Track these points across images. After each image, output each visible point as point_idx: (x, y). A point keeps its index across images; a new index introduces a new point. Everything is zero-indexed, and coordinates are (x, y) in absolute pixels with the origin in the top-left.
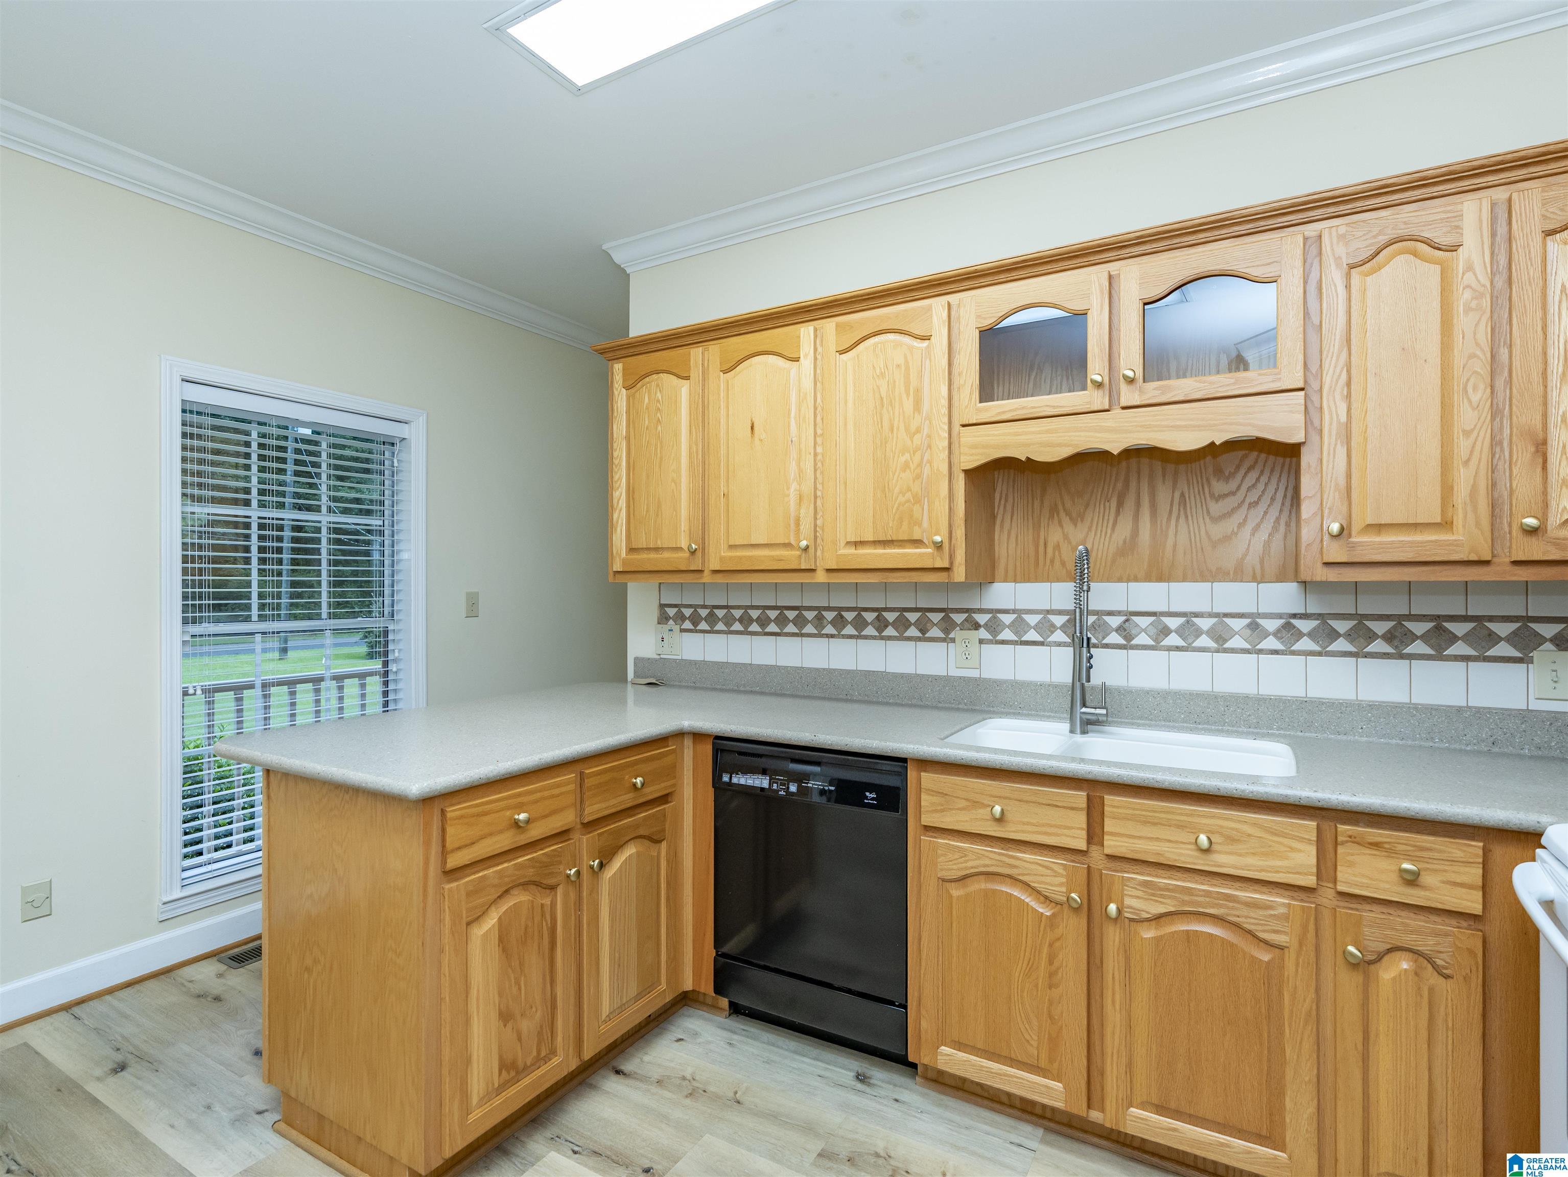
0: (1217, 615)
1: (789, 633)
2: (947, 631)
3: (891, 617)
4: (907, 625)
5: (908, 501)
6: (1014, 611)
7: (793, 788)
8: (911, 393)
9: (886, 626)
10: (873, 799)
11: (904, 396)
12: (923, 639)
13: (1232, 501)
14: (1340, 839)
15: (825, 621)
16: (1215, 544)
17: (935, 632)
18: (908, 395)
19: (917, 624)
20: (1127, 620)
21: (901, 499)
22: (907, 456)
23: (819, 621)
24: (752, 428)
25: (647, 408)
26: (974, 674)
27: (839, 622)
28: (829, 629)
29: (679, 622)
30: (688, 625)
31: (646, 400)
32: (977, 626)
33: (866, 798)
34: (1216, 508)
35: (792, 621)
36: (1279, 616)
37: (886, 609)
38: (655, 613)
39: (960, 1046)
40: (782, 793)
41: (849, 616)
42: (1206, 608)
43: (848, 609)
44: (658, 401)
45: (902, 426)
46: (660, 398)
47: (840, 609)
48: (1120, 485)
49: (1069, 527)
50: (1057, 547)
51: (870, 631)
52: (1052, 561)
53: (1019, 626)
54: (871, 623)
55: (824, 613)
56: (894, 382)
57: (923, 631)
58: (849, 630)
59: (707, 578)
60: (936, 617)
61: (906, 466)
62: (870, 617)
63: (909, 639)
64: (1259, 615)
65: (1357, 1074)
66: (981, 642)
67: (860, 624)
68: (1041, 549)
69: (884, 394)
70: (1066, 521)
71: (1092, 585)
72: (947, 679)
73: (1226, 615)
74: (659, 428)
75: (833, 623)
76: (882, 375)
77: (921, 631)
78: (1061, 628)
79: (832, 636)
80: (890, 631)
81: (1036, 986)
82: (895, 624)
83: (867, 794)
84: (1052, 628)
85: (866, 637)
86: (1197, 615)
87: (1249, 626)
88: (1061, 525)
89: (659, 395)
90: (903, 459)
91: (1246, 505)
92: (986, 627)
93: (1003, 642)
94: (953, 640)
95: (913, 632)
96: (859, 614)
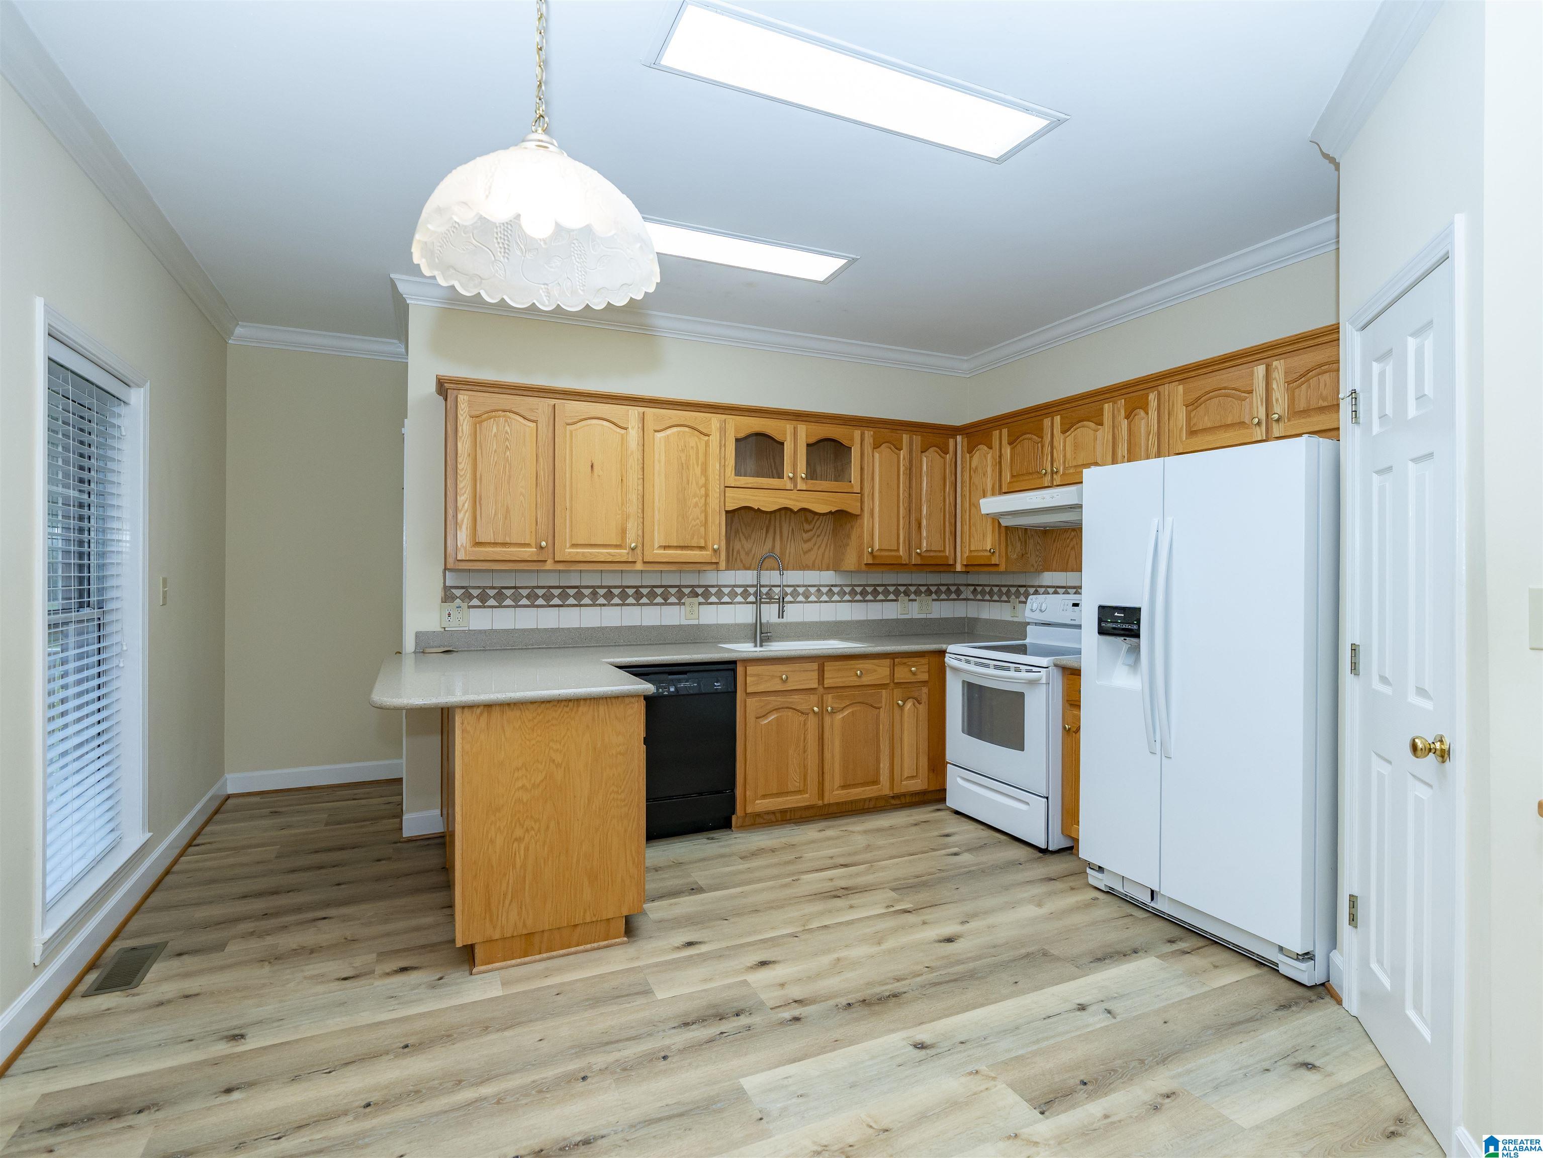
0: (805, 586)
1: (570, 605)
2: (680, 599)
3: (645, 591)
4: (655, 595)
5: (698, 524)
6: (717, 586)
7: (672, 689)
8: (700, 464)
9: (642, 597)
10: (719, 686)
11: (696, 466)
12: (666, 604)
13: (811, 534)
14: (896, 664)
15: (599, 595)
16: (805, 553)
17: (673, 600)
18: (698, 465)
19: (661, 595)
20: (770, 590)
21: (694, 523)
22: (697, 499)
23: (594, 595)
24: (592, 466)
25: (495, 436)
26: (695, 622)
27: (609, 595)
28: (602, 601)
29: (467, 600)
30: (475, 602)
31: (495, 430)
32: (697, 595)
33: (715, 686)
34: (806, 536)
35: (572, 596)
36: (827, 586)
37: (642, 587)
38: (439, 593)
39: (764, 797)
40: (666, 693)
41: (616, 591)
42: (802, 583)
43: (615, 587)
44: (507, 432)
45: (694, 482)
46: (509, 431)
47: (609, 587)
48: (767, 522)
49: (744, 541)
50: (738, 552)
51: (631, 600)
52: (736, 559)
53: (720, 594)
54: (632, 596)
55: (598, 590)
56: (690, 456)
57: (666, 599)
58: (616, 600)
59: (549, 565)
60: (673, 591)
61: (696, 505)
62: (631, 591)
63: (657, 604)
64: (821, 586)
65: (899, 744)
66: (700, 604)
67: (624, 596)
68: (731, 552)
69: (684, 462)
70: (742, 538)
71: (784, 572)
72: (680, 627)
73: (809, 586)
74: (508, 453)
75: (604, 596)
76: (683, 450)
77: (664, 599)
78: (740, 595)
79: (604, 605)
80: (644, 600)
81: (799, 754)
82: (647, 596)
83: (716, 684)
84: (736, 594)
85: (628, 605)
86: (798, 586)
87: (817, 590)
88: (740, 540)
89: (507, 428)
90: (695, 500)
91: (816, 536)
92: (702, 595)
93: (711, 603)
94: (684, 604)
95: (659, 600)
96: (623, 590)
